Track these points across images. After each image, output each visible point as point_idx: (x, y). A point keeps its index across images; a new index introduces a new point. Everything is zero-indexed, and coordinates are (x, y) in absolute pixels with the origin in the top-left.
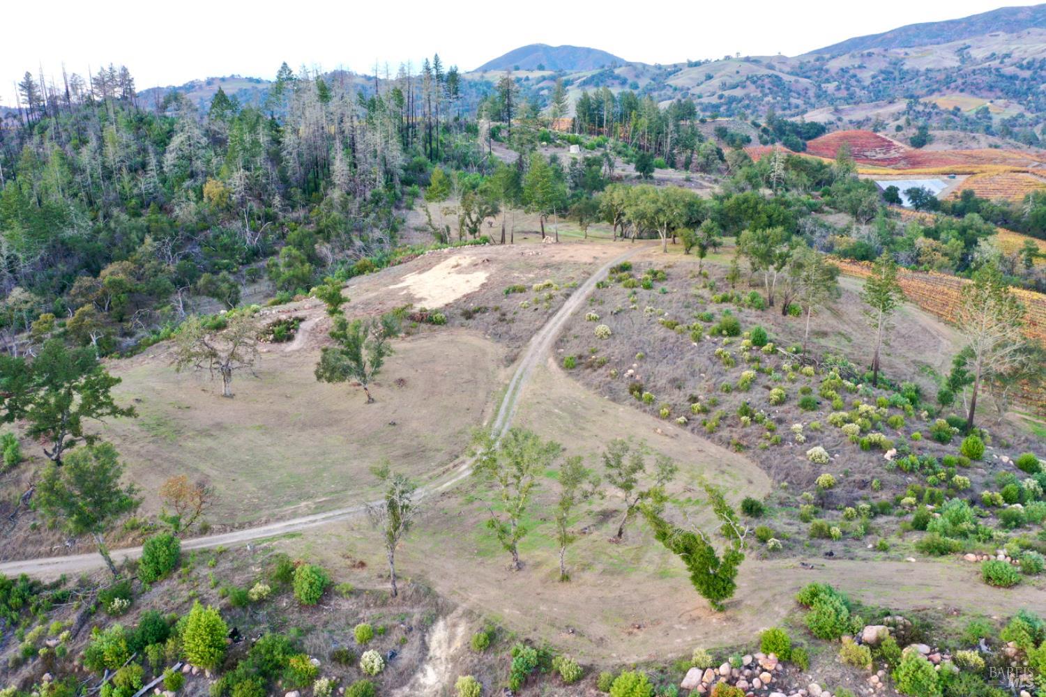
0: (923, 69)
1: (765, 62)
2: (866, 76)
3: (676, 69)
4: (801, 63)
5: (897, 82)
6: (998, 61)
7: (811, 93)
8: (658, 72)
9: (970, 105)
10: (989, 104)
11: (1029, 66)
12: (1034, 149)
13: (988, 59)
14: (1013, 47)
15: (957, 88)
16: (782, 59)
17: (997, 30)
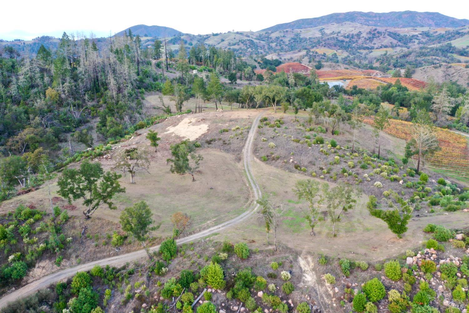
0: (308, 38)
1: (245, 34)
2: (286, 40)
3: (208, 37)
4: (260, 35)
5: (299, 42)
6: (336, 35)
7: (266, 47)
8: (200, 38)
9: (329, 52)
10: (335, 52)
11: (348, 37)
12: (360, 69)
13: (332, 34)
14: (340, 29)
15: (323, 45)
16: (252, 33)
17: (333, 22)
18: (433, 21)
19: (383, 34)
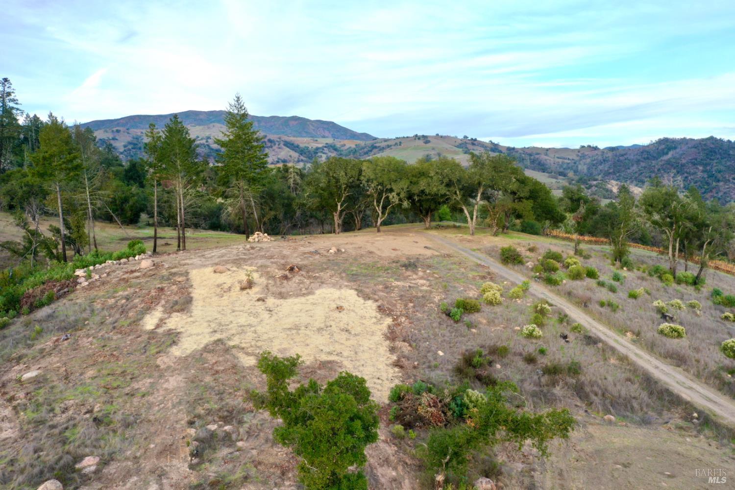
18: (329, 132)
19: (277, 143)
